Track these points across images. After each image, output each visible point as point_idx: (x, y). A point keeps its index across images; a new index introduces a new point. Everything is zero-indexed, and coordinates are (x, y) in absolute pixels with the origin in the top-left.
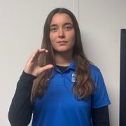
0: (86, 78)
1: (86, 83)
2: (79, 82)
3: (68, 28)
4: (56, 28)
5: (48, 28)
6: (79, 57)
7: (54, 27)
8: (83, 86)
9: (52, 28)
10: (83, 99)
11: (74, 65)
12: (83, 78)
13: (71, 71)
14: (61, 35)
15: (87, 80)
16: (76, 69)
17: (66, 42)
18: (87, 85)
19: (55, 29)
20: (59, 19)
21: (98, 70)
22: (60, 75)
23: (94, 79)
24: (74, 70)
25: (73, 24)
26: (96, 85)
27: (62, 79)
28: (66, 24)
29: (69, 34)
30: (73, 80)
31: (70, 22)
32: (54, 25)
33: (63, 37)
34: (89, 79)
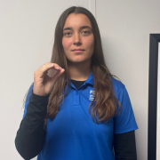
0: (107, 95)
1: (107, 101)
2: (98, 101)
3: (85, 32)
4: (70, 32)
5: (61, 32)
6: (99, 69)
7: (68, 31)
8: (103, 106)
9: (65, 31)
10: (103, 122)
11: (93, 80)
12: (104, 96)
13: (89, 87)
14: (77, 41)
15: (109, 98)
16: (95, 84)
17: (83, 50)
18: (109, 104)
19: (69, 34)
20: (75, 21)
21: (123, 86)
22: (75, 92)
23: (117, 97)
24: (92, 86)
25: (93, 28)
26: (120, 104)
27: (77, 97)
28: (84, 27)
29: (87, 40)
30: (91, 98)
31: (89, 25)
32: (68, 29)
33: (79, 44)
34: (111, 97)
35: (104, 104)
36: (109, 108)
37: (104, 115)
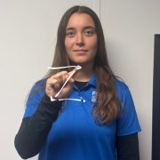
0: (110, 97)
1: (109, 103)
2: (100, 102)
3: (88, 32)
4: (73, 32)
5: (63, 32)
6: (101, 70)
7: (71, 31)
8: (106, 108)
9: (67, 31)
10: (105, 124)
11: (95, 81)
12: (107, 98)
14: (80, 41)
15: (112, 100)
16: (98, 85)
17: (86, 51)
18: (112, 106)
19: (71, 34)
20: (78, 21)
21: (127, 88)
24: (94, 87)
25: (96, 28)
26: (123, 105)
28: (87, 28)
29: (90, 41)
31: (92, 25)
32: (71, 29)
33: (82, 44)
34: (114, 98)
35: (107, 106)
36: (111, 110)
37: (106, 116)
